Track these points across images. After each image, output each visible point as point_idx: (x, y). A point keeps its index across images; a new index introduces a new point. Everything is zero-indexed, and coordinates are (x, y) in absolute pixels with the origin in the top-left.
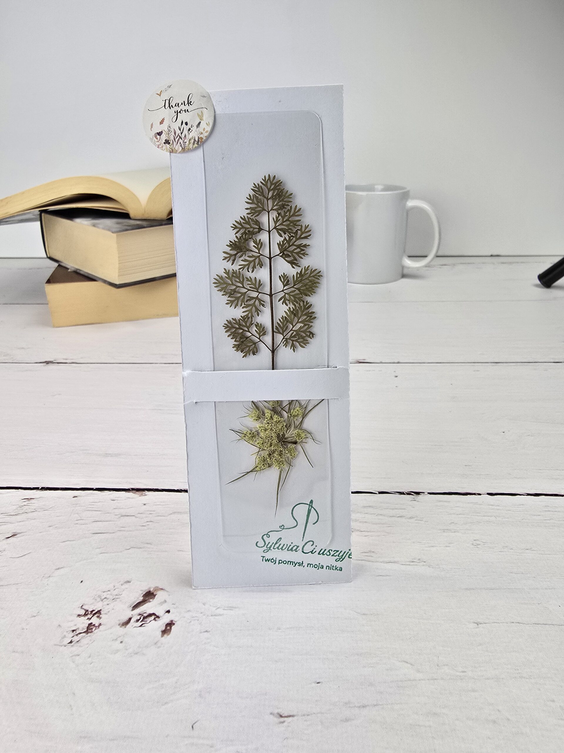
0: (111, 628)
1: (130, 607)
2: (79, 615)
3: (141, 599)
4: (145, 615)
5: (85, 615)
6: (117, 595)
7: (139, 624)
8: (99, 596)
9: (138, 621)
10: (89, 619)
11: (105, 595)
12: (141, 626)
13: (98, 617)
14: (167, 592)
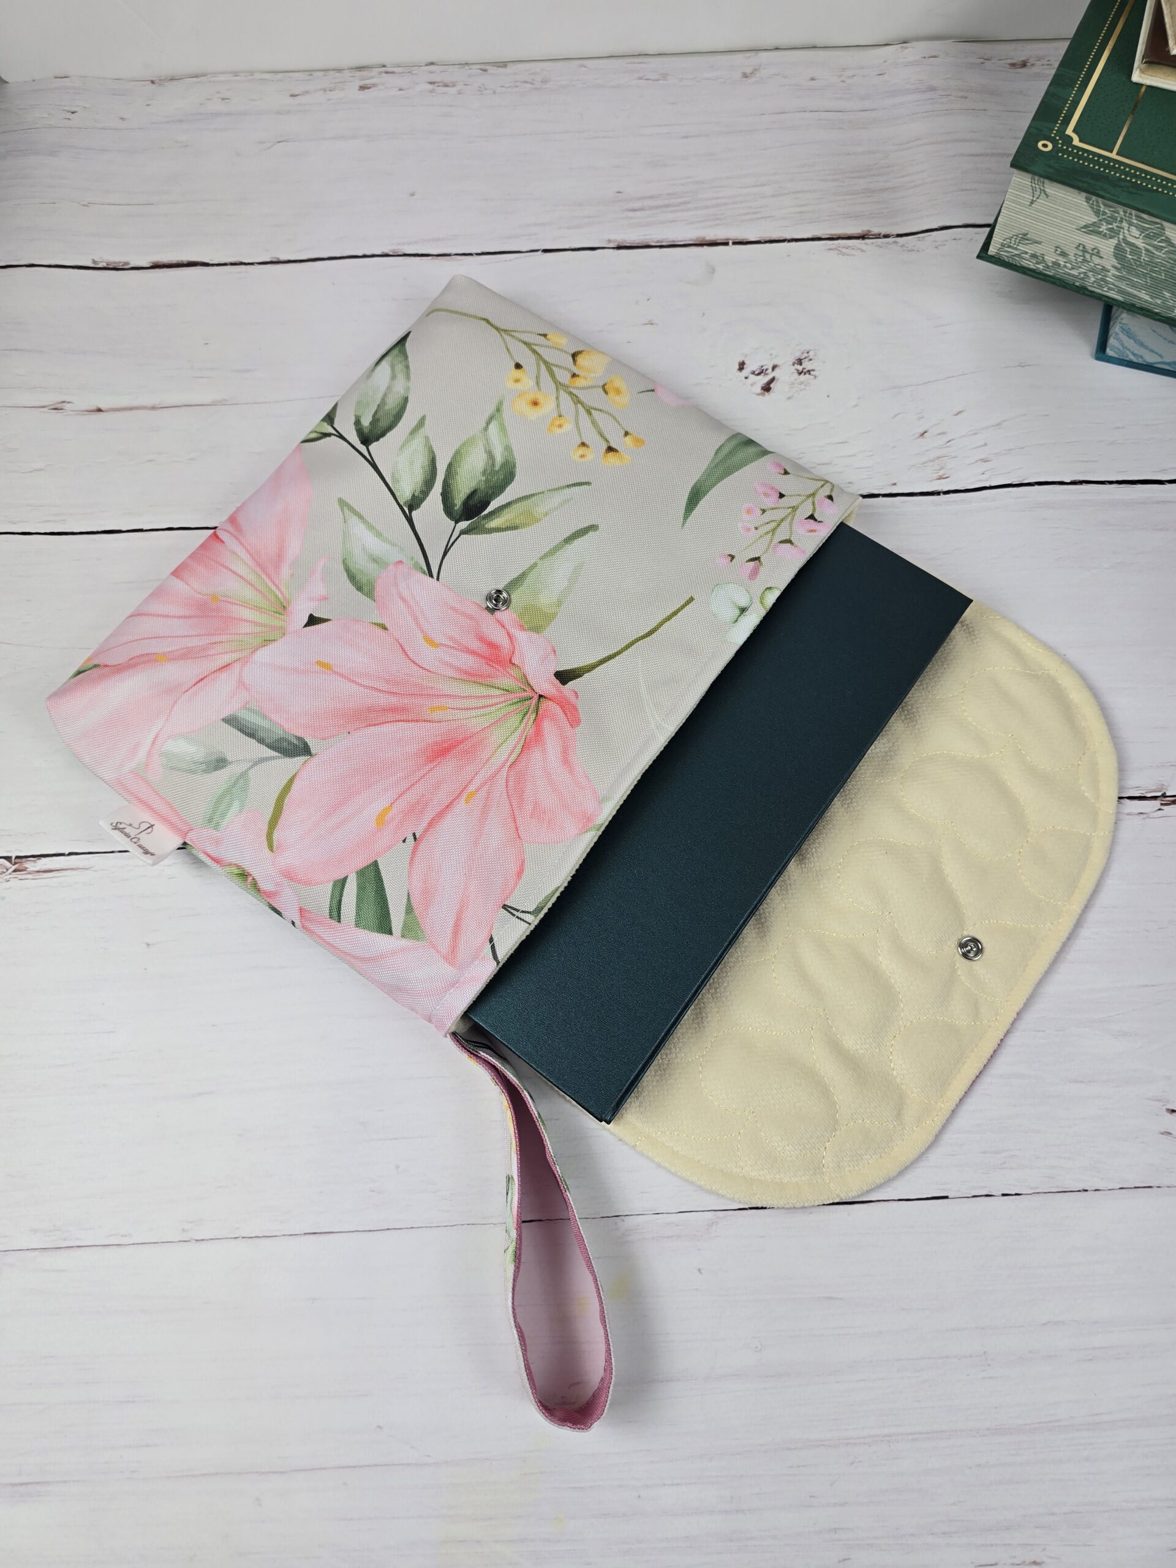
0: (784, 364)
1: (778, 379)
2: (813, 370)
3: (772, 385)
4: (762, 374)
5: (809, 371)
6: (793, 387)
7: (764, 368)
8: (806, 385)
9: (767, 370)
10: (804, 369)
11: (802, 386)
12: (762, 366)
13: (798, 370)
14: (753, 393)
